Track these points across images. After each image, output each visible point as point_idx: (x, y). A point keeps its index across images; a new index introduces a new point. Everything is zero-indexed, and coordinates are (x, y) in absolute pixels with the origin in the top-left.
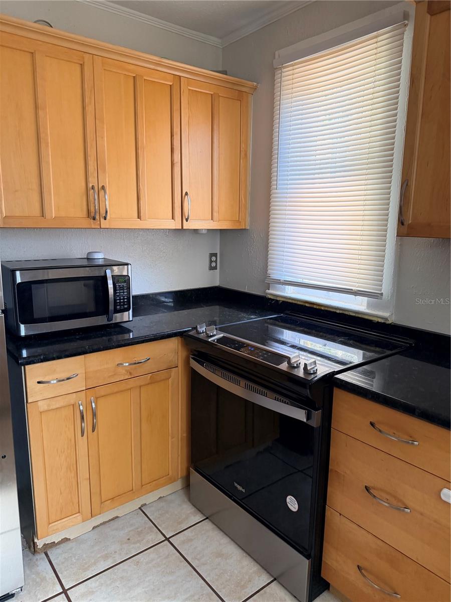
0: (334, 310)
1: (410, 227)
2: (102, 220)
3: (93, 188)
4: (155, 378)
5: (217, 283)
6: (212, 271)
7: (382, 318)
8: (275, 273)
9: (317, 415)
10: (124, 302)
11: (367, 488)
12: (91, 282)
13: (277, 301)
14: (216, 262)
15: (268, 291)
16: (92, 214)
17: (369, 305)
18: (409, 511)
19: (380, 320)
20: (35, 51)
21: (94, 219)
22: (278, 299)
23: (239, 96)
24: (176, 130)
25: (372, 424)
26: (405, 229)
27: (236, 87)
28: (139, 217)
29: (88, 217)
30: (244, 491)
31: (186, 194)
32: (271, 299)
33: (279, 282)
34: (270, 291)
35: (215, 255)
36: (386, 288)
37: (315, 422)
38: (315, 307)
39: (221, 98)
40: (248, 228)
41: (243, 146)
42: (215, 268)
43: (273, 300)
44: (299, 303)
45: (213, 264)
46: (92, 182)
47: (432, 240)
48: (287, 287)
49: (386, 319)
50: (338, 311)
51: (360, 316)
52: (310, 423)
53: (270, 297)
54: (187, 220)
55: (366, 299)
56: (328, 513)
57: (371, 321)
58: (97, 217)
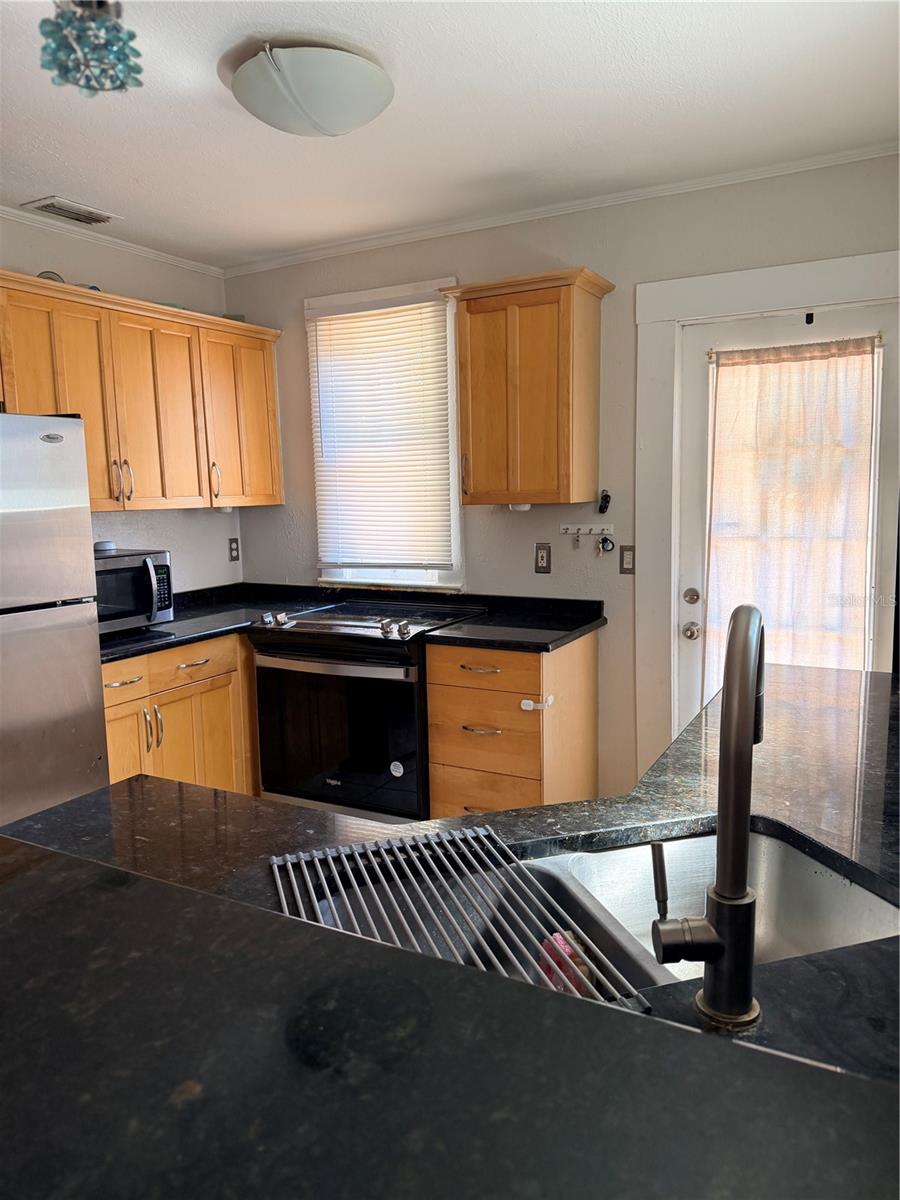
0: (405, 590)
1: (473, 496)
2: (126, 500)
3: (115, 463)
4: (217, 683)
5: (240, 579)
6: (233, 563)
7: (455, 590)
8: (327, 556)
9: (413, 670)
10: (164, 598)
11: (465, 728)
12: (128, 574)
13: (334, 589)
14: (237, 549)
15: (320, 579)
16: (116, 495)
17: (440, 578)
18: (499, 732)
19: (453, 592)
20: (52, 310)
21: (117, 499)
22: (335, 586)
23: (261, 345)
24: (198, 390)
25: (463, 667)
26: (468, 498)
27: (257, 336)
28: (164, 495)
29: (111, 498)
30: (339, 783)
31: (214, 464)
32: (325, 588)
33: (336, 566)
34: (324, 579)
35: (236, 541)
36: (456, 558)
37: (413, 678)
38: (382, 589)
39: (242, 350)
40: (284, 503)
41: (270, 404)
42: (236, 558)
43: (328, 589)
44: (362, 588)
45: (234, 554)
46: (114, 456)
47: (492, 506)
48: (344, 570)
49: (459, 590)
50: (409, 590)
51: (433, 591)
52: (409, 680)
53: (323, 585)
54: (216, 496)
55: (436, 572)
56: (431, 770)
57: (444, 594)
58: (121, 498)
